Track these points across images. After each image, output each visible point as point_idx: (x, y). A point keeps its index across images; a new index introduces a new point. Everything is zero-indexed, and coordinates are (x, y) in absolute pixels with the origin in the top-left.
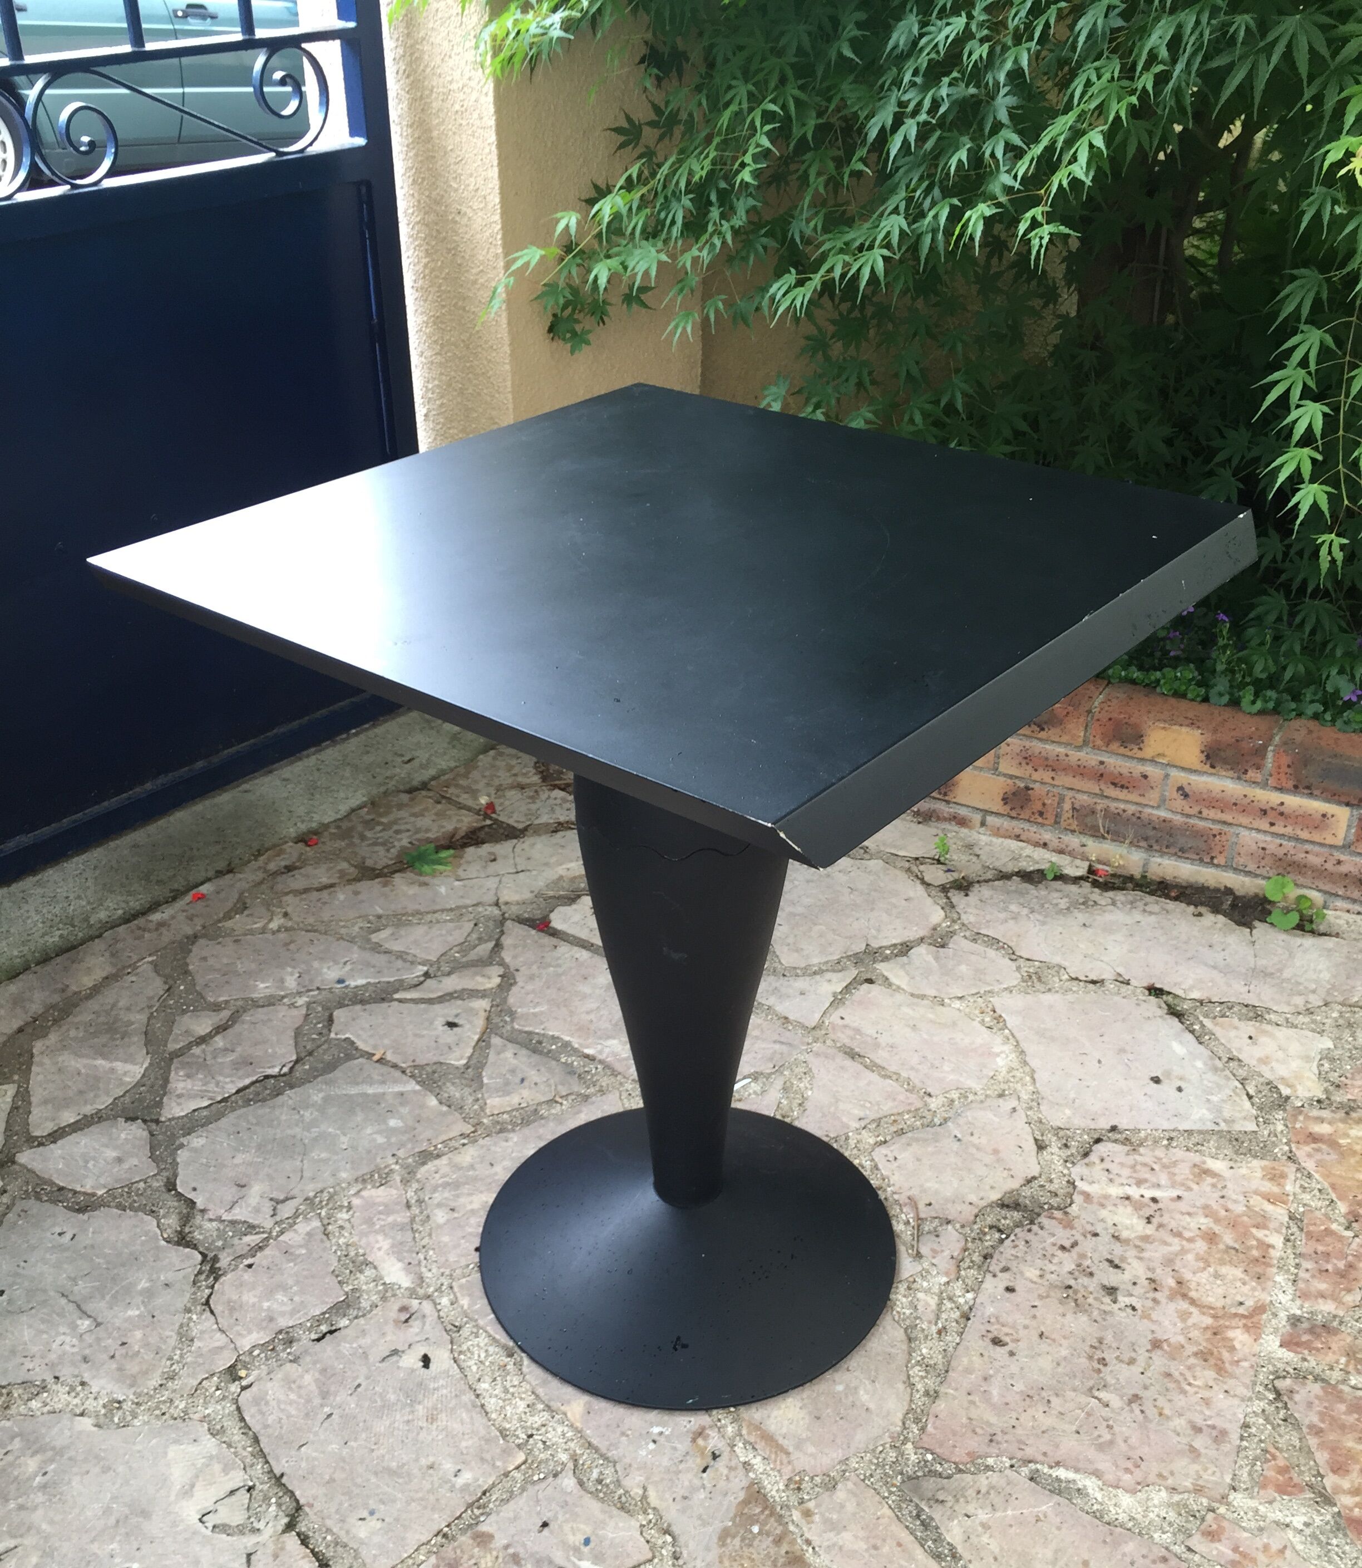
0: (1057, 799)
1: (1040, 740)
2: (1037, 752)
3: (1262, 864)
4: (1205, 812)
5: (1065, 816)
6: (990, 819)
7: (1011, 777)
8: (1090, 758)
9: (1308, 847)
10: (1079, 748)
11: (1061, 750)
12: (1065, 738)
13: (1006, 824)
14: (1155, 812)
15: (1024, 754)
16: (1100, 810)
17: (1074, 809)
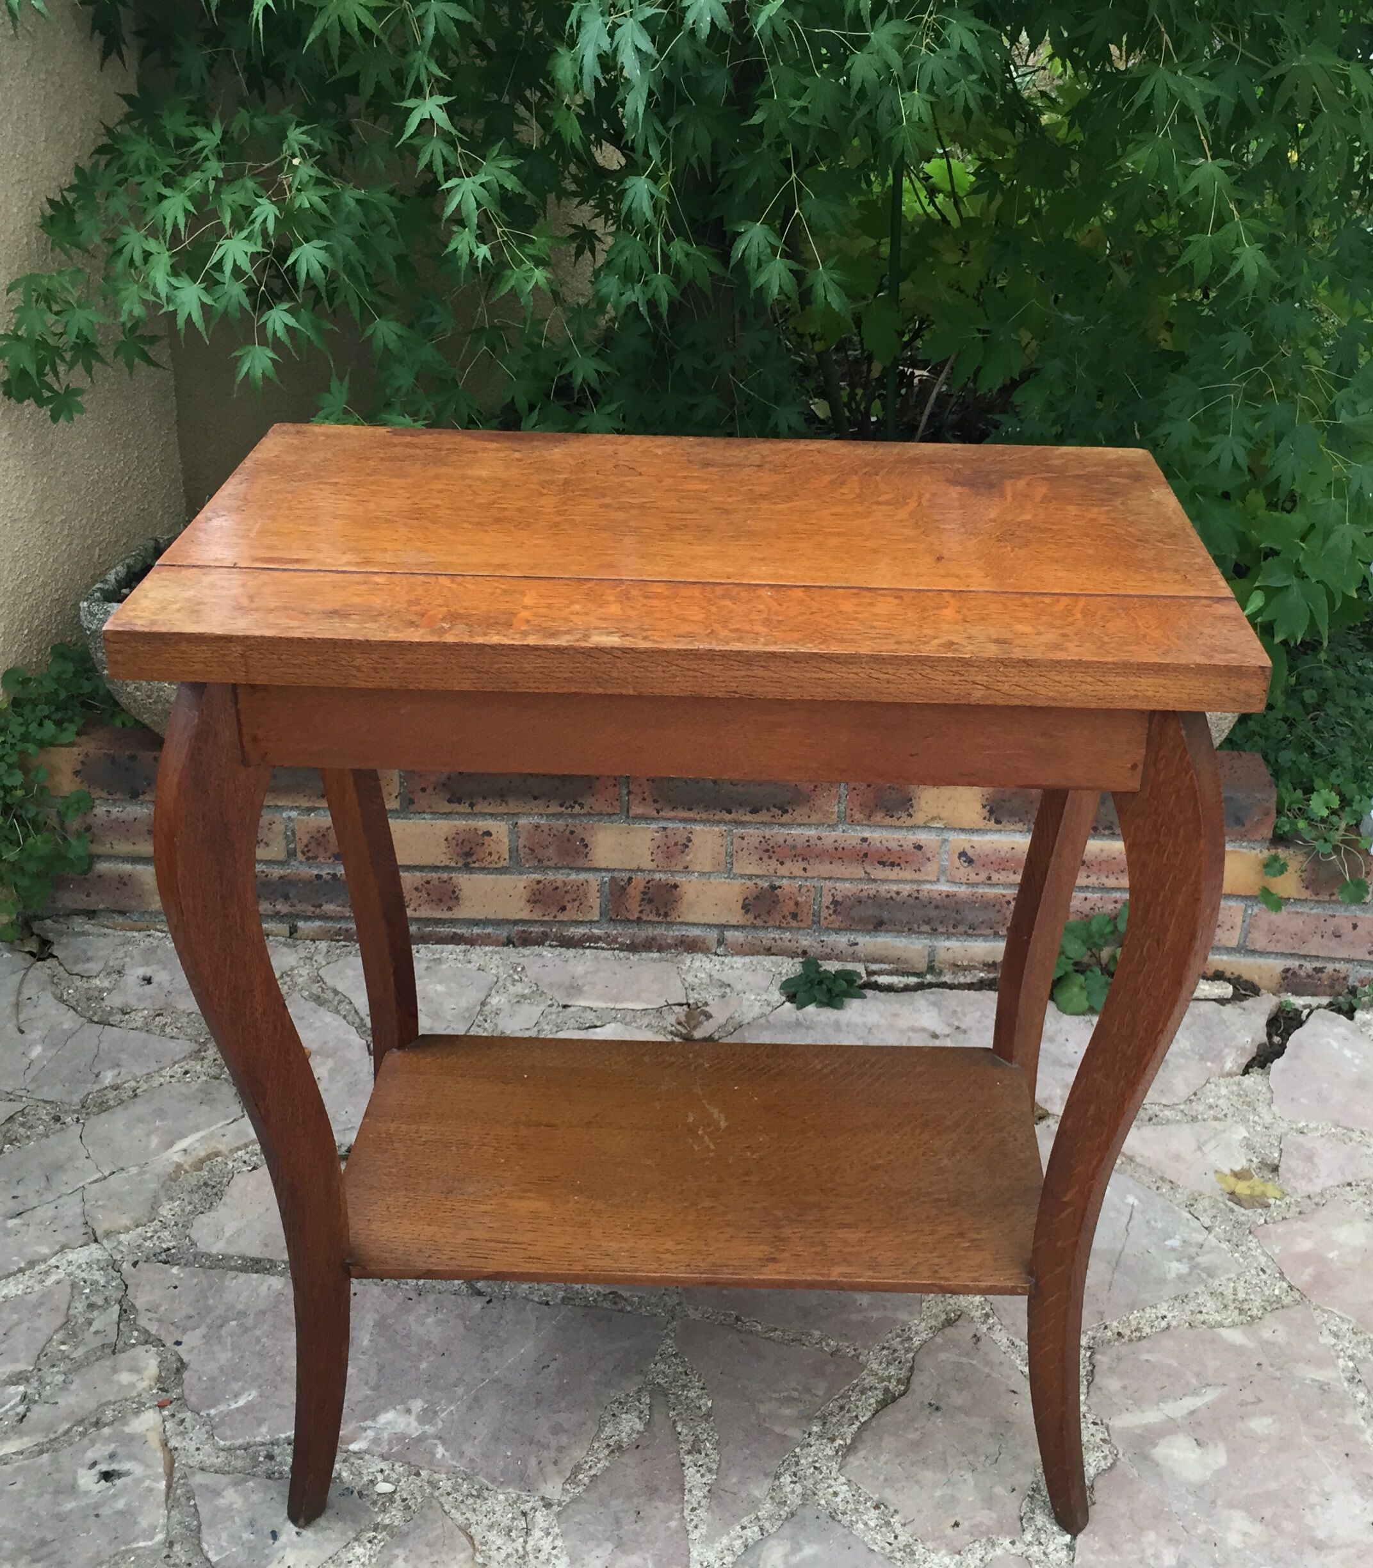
0: (812, 895)
1: (782, 825)
2: (781, 840)
4: (995, 877)
5: (825, 913)
6: (729, 935)
7: (750, 877)
8: (851, 835)
10: (833, 827)
11: (812, 832)
12: (815, 818)
13: (751, 936)
14: (935, 887)
15: (764, 846)
16: (869, 897)
17: (835, 903)
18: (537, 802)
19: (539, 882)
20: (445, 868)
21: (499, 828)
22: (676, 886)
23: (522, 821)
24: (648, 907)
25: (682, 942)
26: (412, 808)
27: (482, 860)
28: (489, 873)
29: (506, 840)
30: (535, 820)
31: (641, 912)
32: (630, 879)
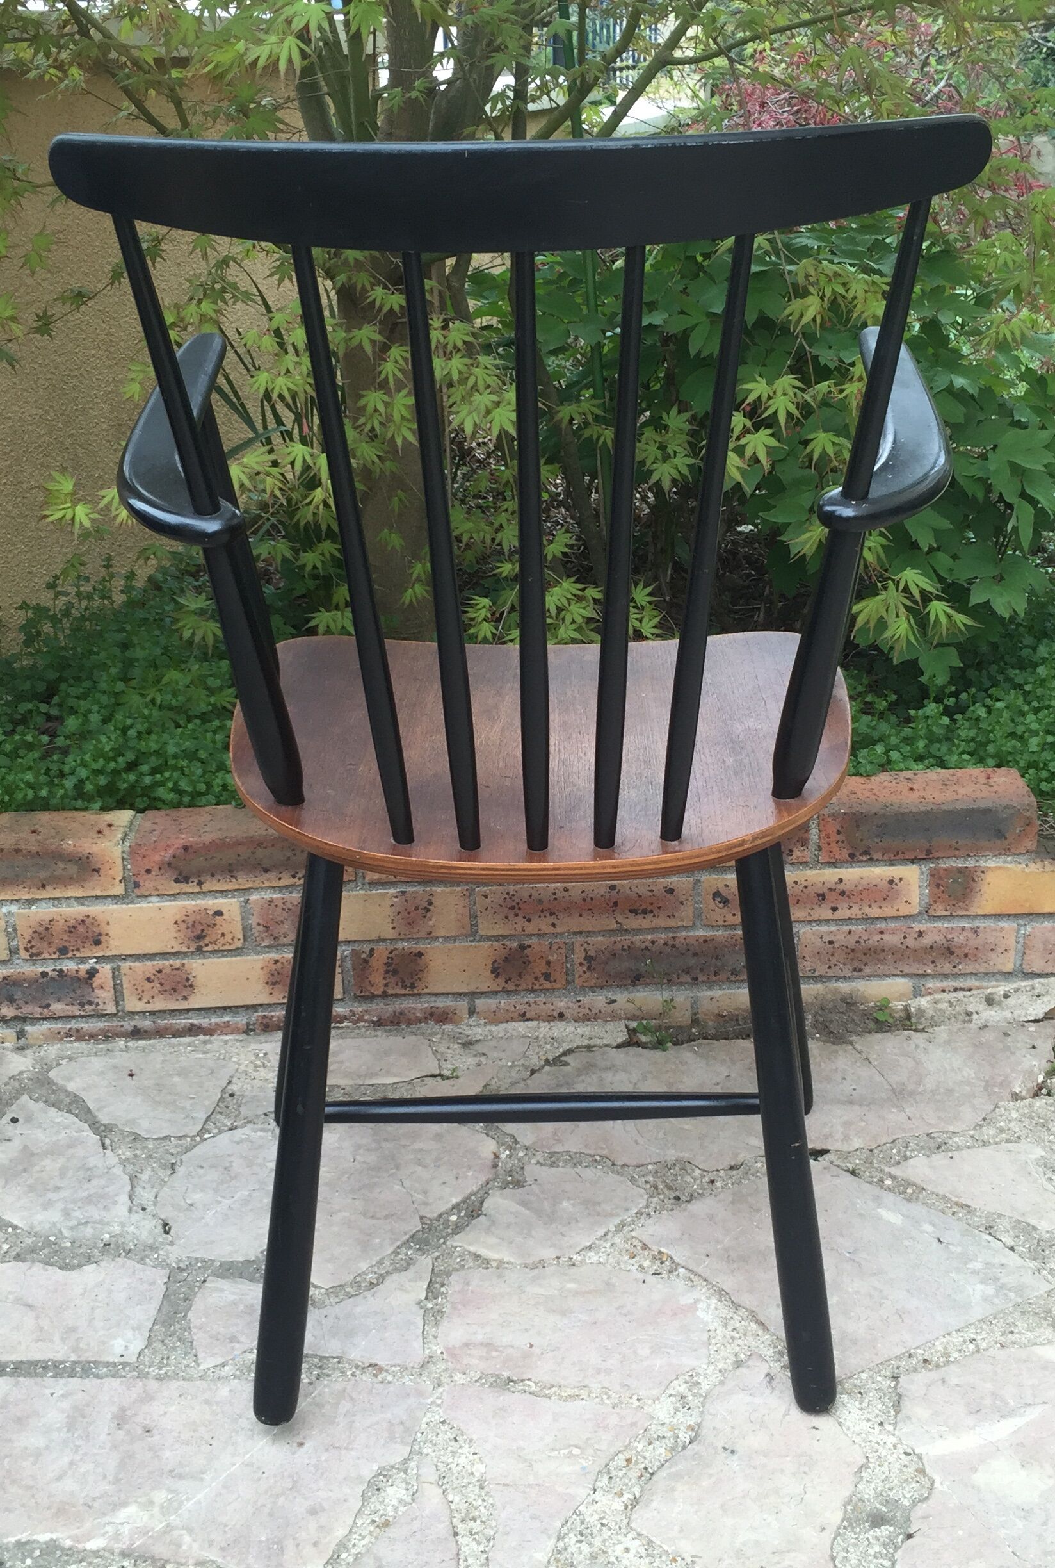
0: (563, 951)
2: (526, 895)
3: (834, 961)
5: (579, 970)
6: (481, 1003)
7: (497, 938)
9: (882, 925)
11: (558, 884)
13: (503, 1002)
14: (691, 934)
15: (510, 903)
16: (623, 950)
17: (589, 958)
18: (268, 875)
19: (276, 961)
20: (176, 954)
21: (230, 906)
22: (420, 954)
23: (254, 897)
24: (392, 980)
25: (432, 1014)
26: (138, 892)
27: (215, 943)
28: (223, 956)
29: (239, 918)
30: (267, 895)
31: (386, 985)
32: (372, 950)
